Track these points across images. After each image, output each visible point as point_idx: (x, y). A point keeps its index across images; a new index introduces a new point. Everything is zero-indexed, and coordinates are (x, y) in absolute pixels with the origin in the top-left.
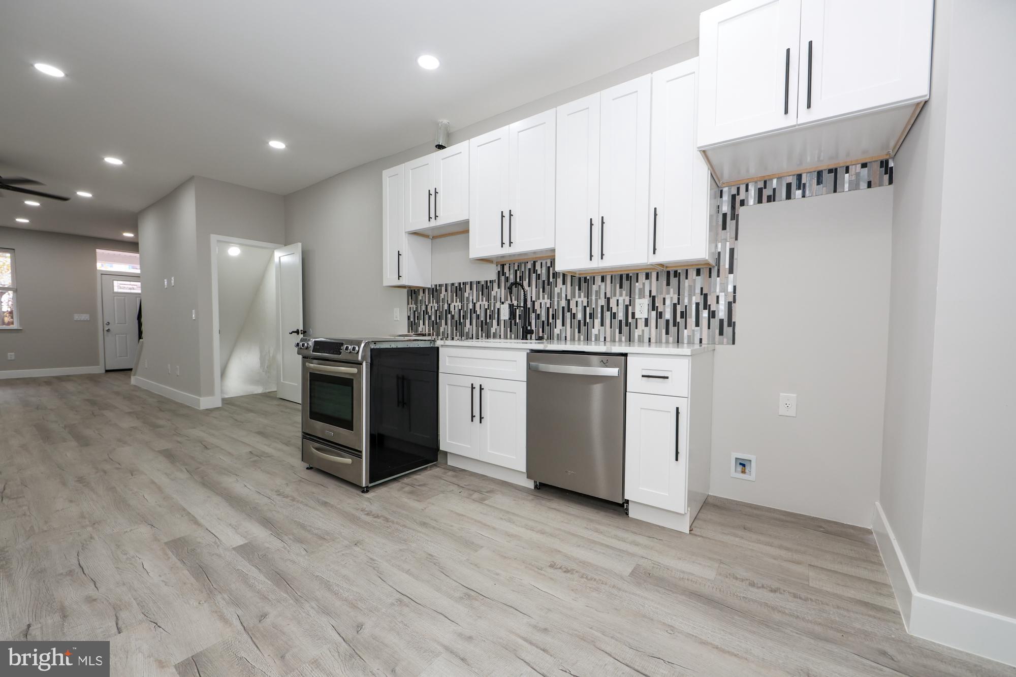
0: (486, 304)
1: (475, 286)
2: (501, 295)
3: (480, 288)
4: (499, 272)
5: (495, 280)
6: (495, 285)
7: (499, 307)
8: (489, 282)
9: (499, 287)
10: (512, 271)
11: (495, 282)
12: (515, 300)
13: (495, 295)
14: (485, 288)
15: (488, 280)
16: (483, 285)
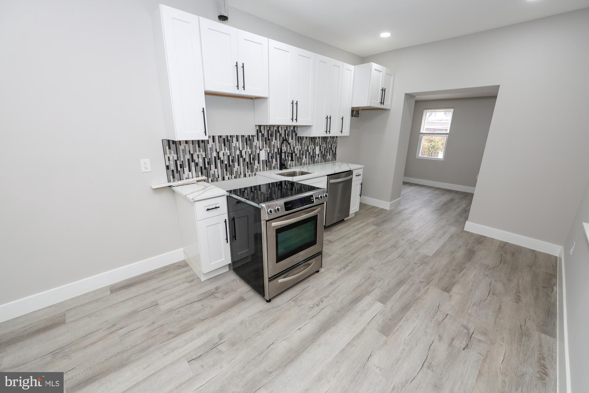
0: (250, 151)
1: (240, 139)
2: (259, 145)
3: (245, 140)
4: (257, 130)
5: (255, 135)
6: (256, 138)
7: (259, 153)
8: (251, 137)
9: (258, 140)
10: (266, 130)
11: (255, 137)
12: (268, 148)
13: (256, 145)
14: (248, 140)
15: (251, 135)
16: (246, 138)
